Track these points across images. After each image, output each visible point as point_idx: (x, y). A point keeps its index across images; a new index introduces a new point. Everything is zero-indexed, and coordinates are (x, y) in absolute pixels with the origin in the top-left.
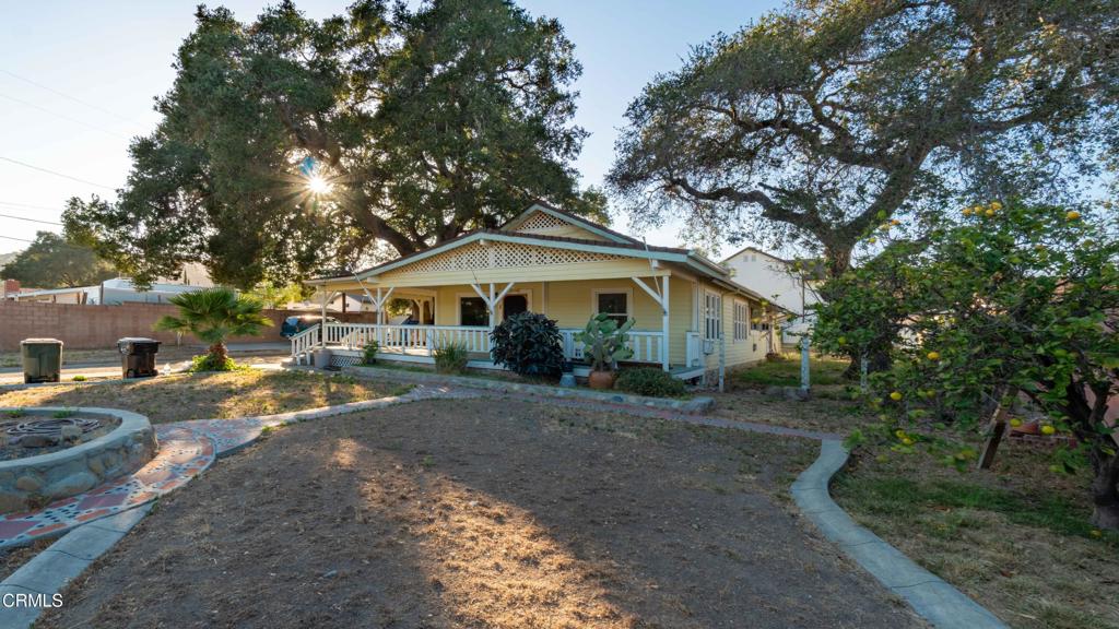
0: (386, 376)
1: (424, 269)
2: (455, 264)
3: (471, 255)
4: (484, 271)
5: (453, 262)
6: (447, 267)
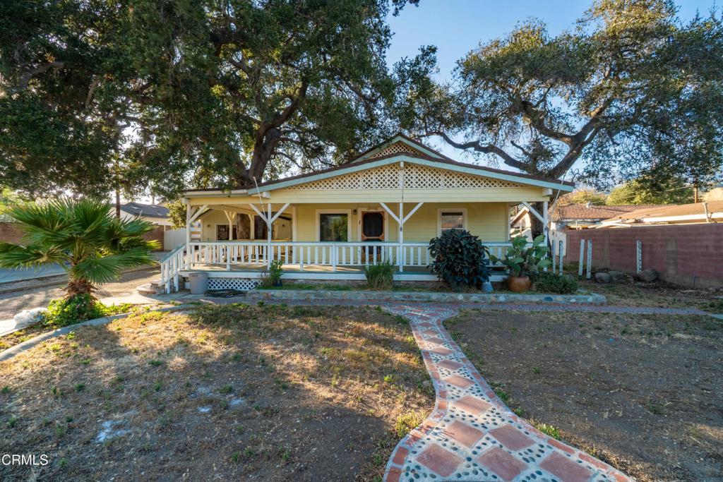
0: (313, 297)
1: (328, 186)
2: (364, 183)
3: (381, 176)
4: (394, 191)
5: (362, 181)
6: (354, 186)
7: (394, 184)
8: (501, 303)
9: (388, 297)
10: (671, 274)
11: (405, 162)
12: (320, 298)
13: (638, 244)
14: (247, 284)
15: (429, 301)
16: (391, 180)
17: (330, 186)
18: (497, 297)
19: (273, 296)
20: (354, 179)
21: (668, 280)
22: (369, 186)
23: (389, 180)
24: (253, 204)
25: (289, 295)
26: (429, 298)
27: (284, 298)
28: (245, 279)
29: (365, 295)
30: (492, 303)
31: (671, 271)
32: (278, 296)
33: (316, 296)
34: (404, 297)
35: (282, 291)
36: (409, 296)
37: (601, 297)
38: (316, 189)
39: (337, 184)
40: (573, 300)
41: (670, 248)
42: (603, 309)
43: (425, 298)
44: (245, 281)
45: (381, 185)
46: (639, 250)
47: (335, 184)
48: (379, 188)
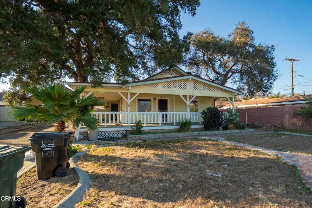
0: (161, 137)
1: (158, 86)
2: (174, 86)
3: (180, 83)
4: (185, 90)
5: (172, 85)
6: (169, 87)
7: (185, 87)
8: (228, 134)
9: (192, 134)
10: (257, 123)
11: (192, 79)
12: (165, 137)
13: (246, 114)
14: (118, 134)
15: (206, 135)
16: (184, 85)
17: (159, 86)
18: (227, 132)
19: (142, 137)
20: (169, 83)
21: (256, 125)
22: (176, 87)
23: (183, 85)
24: (121, 92)
25: (150, 137)
26: (206, 134)
27: (148, 138)
28: (116, 131)
29: (184, 134)
30: (226, 134)
31: (256, 122)
32: (145, 137)
33: (162, 136)
34: (198, 134)
35: (147, 135)
36: (199, 133)
37: (253, 130)
38: (152, 87)
39: (162, 85)
40: (247, 131)
41: (256, 115)
42: (253, 133)
43: (205, 134)
44: (116, 132)
45: (180, 87)
46: (247, 116)
47: (161, 85)
48: (180, 88)
